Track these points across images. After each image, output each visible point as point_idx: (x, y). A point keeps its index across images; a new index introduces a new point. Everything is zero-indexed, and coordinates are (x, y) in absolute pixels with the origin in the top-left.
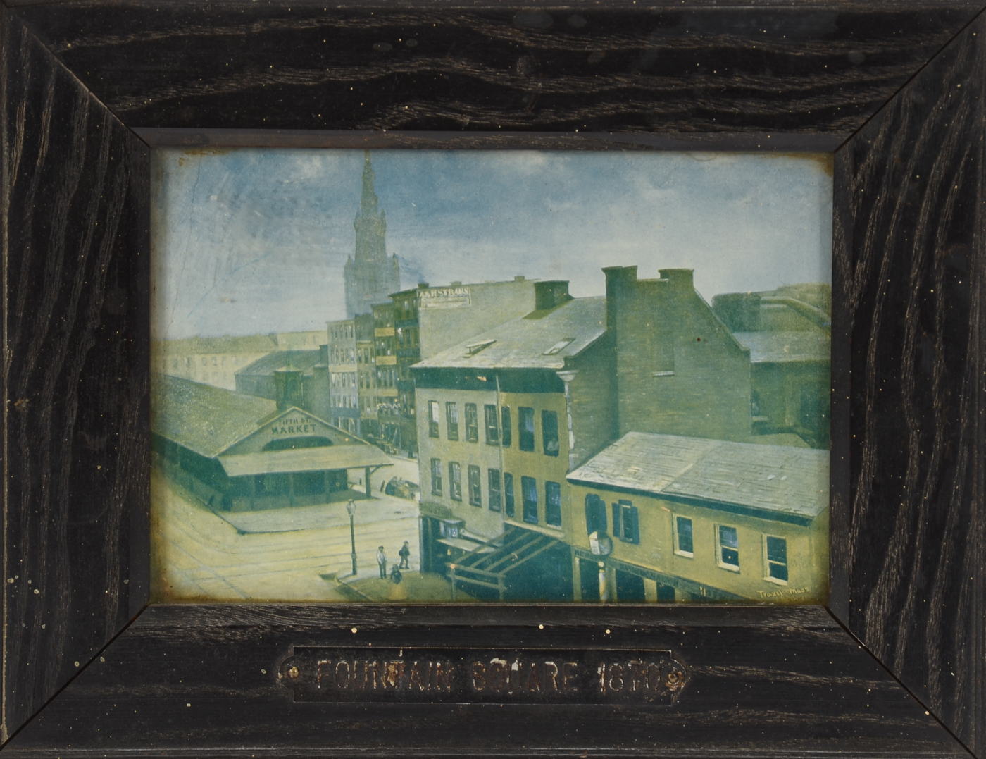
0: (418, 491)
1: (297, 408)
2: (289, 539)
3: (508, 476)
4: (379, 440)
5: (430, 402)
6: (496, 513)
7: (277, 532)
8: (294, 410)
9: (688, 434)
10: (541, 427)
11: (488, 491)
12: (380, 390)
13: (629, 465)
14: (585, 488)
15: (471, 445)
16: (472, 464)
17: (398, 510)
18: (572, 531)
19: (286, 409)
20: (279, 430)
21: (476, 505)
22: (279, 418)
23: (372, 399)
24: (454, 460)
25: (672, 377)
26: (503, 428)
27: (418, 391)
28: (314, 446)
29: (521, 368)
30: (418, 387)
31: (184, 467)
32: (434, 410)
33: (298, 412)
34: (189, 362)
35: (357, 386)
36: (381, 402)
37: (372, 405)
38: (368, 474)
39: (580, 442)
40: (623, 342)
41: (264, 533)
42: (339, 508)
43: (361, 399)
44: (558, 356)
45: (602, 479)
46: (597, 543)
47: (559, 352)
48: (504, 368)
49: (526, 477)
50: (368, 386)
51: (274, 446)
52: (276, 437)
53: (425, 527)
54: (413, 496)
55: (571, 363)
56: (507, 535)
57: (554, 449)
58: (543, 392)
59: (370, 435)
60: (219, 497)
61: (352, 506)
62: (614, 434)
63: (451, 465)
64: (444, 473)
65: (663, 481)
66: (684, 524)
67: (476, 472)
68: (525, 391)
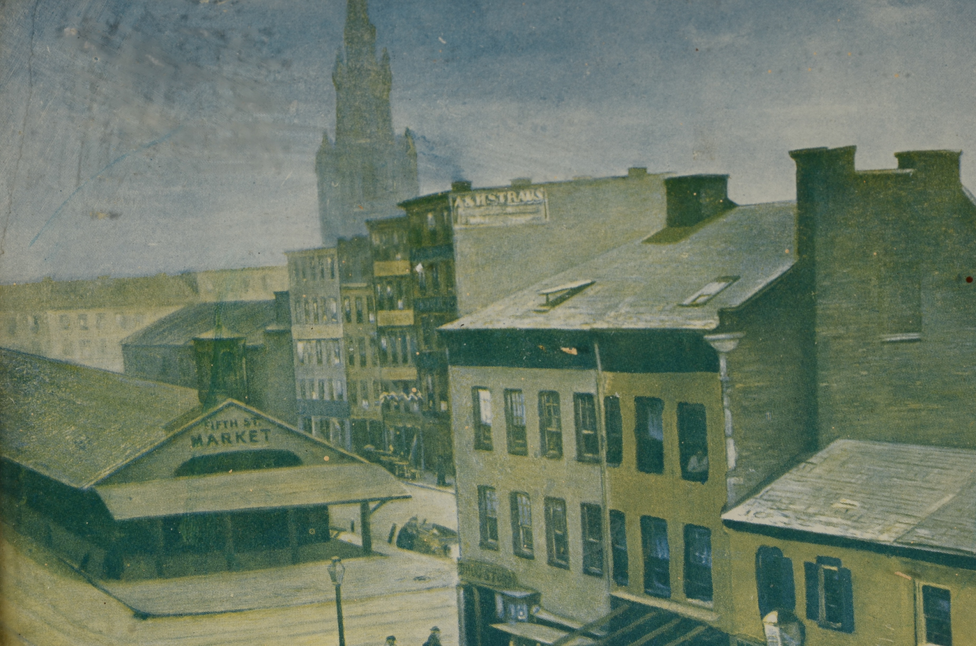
0: (456, 542)
1: (236, 402)
2: (228, 625)
3: (617, 517)
4: (384, 455)
5: (476, 389)
6: (597, 579)
7: (204, 614)
8: (230, 405)
9: (945, 443)
10: (675, 432)
11: (581, 541)
12: (385, 370)
13: (837, 497)
14: (755, 536)
15: (551, 464)
16: (551, 495)
17: (421, 574)
18: (732, 610)
19: (215, 402)
20: (205, 440)
21: (560, 566)
22: (203, 420)
23: (370, 386)
24: (518, 489)
25: (918, 344)
26: (608, 433)
27: (454, 371)
28: (269, 466)
29: (639, 330)
30: (454, 364)
31: (34, 504)
32: (482, 404)
33: (239, 407)
34: (36, 323)
35: (343, 362)
36: (387, 390)
37: (371, 396)
38: (365, 514)
39: (746, 457)
40: (826, 283)
41: (181, 615)
42: (317, 572)
43: (350, 385)
44: (707, 307)
45: (786, 520)
46: (777, 630)
47: (708, 300)
48: (608, 329)
49: (649, 517)
50: (363, 363)
51: (195, 468)
52: (200, 451)
53: (469, 603)
54: (446, 550)
55: (731, 319)
56: (616, 617)
57: (699, 470)
58: (680, 370)
59: (369, 447)
60: (99, 555)
61: (338, 568)
62: (811, 445)
63: (514, 497)
64: (502, 511)
65: (897, 525)
66: (935, 601)
67: (559, 509)
68: (647, 368)
